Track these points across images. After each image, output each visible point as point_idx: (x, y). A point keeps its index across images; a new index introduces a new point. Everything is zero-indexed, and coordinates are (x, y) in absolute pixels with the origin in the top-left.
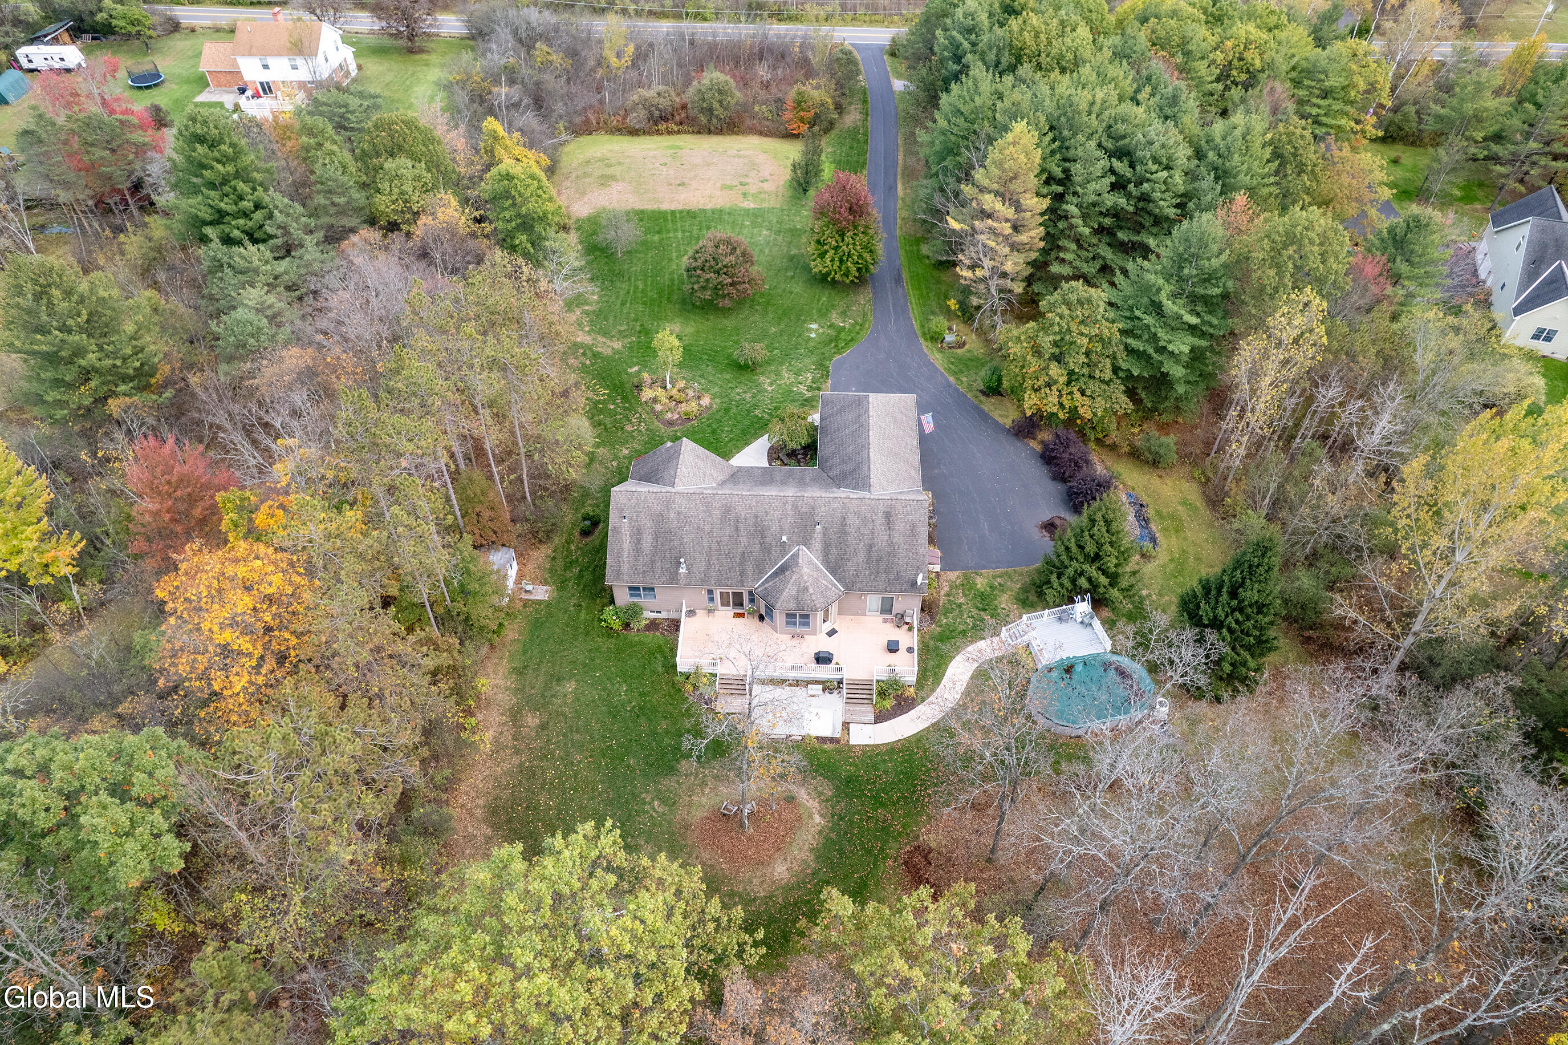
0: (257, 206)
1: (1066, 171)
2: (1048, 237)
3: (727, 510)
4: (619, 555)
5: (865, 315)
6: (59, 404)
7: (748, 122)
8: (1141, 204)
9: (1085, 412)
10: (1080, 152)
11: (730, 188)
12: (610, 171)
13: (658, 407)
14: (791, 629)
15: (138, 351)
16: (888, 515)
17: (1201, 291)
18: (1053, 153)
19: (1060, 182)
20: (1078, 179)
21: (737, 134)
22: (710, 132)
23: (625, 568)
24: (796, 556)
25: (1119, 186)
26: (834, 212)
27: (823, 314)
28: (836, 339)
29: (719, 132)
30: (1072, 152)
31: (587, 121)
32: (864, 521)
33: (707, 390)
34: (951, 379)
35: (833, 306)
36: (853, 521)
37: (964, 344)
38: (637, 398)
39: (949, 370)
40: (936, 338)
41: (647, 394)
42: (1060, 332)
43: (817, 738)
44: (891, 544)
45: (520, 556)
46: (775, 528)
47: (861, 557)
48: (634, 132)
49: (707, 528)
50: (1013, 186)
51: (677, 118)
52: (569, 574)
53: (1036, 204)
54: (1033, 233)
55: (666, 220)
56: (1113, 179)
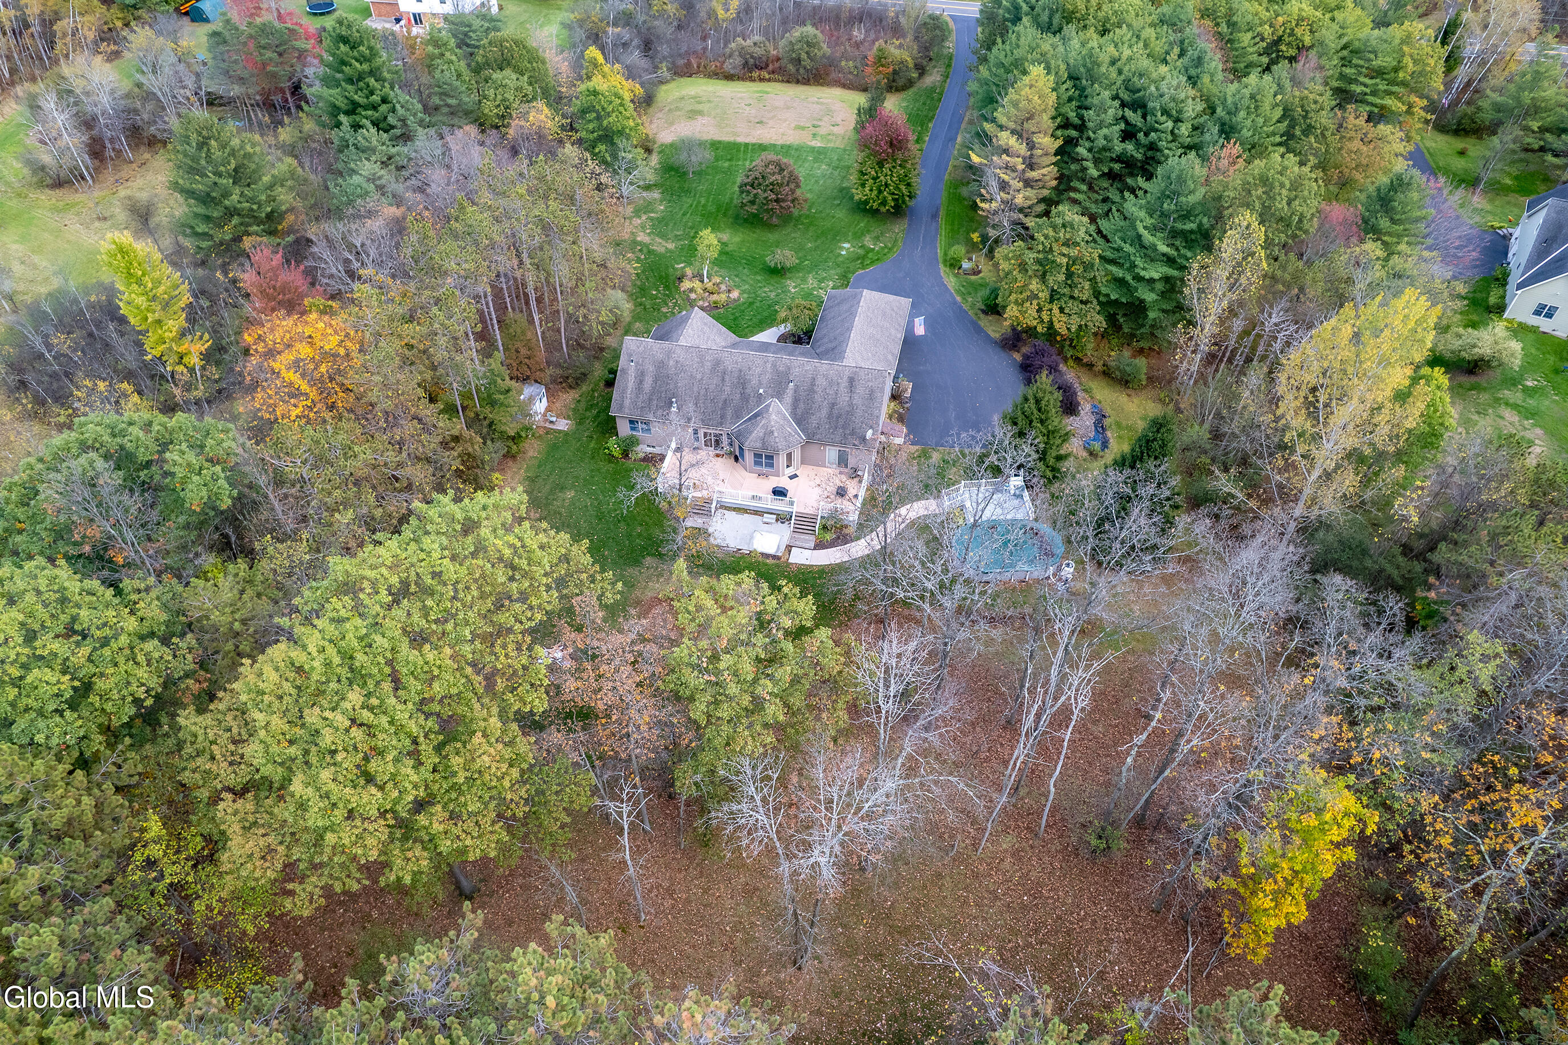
0: (384, 101)
1: (1081, 118)
2: (1061, 178)
3: (717, 363)
4: (624, 391)
5: (896, 241)
6: (205, 235)
7: (834, 75)
8: (1150, 154)
9: (1060, 327)
10: (1095, 101)
11: (803, 128)
12: (700, 107)
13: (693, 296)
14: (758, 468)
15: (272, 199)
16: (851, 381)
17: (1179, 226)
18: (1070, 99)
19: (1075, 127)
20: (1090, 125)
21: (822, 85)
22: (798, 82)
23: (627, 402)
24: (769, 406)
25: (1128, 135)
26: (876, 144)
27: (858, 236)
28: (864, 257)
29: (806, 82)
30: (1089, 100)
31: (689, 64)
32: (831, 383)
33: (738, 287)
34: (959, 299)
35: (868, 231)
36: (821, 382)
37: (980, 272)
38: (677, 288)
39: (958, 291)
40: (954, 264)
41: (686, 285)
42: (1044, 251)
43: (762, 554)
44: (851, 405)
45: (551, 395)
46: (754, 382)
47: (824, 412)
48: (729, 77)
49: (699, 376)
50: (1030, 126)
51: (771, 67)
52: (588, 414)
53: (1048, 143)
54: (1045, 171)
55: (738, 151)
56: (1123, 126)
